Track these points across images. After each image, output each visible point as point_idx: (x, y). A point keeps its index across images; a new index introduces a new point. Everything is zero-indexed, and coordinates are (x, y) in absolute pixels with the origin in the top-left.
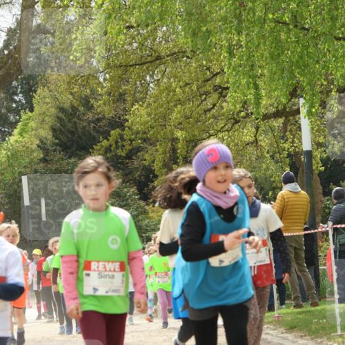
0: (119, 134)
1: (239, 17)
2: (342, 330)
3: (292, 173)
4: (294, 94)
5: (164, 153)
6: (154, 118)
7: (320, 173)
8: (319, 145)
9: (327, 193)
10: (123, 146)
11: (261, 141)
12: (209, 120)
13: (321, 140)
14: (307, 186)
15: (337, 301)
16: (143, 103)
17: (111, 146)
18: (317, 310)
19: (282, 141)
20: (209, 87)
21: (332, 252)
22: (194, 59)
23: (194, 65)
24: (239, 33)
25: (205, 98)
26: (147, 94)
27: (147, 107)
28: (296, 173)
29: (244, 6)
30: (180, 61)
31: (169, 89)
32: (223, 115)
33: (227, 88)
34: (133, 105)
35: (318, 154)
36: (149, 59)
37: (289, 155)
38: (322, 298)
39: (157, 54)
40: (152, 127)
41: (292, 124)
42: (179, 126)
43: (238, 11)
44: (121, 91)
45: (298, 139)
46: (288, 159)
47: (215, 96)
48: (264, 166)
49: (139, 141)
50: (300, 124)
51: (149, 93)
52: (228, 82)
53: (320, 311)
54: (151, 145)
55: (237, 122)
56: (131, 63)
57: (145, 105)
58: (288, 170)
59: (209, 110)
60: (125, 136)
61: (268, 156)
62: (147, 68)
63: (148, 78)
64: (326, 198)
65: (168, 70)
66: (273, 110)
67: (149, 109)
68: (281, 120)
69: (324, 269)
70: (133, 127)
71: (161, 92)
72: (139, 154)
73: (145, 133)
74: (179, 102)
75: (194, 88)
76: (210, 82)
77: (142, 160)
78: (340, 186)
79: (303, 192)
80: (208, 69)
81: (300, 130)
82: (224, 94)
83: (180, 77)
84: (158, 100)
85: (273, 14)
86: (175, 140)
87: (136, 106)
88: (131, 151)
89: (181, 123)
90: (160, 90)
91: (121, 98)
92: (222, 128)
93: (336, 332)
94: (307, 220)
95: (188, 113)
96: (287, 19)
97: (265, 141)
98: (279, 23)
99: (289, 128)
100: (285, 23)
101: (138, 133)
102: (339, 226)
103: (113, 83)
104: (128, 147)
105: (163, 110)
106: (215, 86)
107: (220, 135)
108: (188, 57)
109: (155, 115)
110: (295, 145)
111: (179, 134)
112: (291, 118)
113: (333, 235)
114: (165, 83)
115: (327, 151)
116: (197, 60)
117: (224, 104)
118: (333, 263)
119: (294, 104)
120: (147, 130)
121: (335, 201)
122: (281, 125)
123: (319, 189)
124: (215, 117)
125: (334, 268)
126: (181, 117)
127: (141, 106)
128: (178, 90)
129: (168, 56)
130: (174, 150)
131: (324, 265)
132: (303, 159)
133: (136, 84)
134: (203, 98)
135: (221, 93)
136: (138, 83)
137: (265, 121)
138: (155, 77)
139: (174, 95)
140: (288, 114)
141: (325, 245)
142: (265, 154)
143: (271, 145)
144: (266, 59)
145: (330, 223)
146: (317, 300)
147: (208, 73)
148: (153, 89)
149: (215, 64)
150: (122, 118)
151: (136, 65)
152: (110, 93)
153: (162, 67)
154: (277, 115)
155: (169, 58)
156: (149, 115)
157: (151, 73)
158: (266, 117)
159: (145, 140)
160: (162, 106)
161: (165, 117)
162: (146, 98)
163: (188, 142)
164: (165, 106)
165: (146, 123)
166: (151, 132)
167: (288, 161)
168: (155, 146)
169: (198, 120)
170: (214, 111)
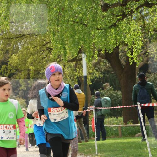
0: (6, 67)
1: (58, 19)
2: (98, 152)
3: (78, 85)
4: (80, 52)
5: (25, 75)
6: (21, 60)
7: (90, 85)
8: (90, 73)
9: (93, 94)
10: (7, 72)
11: (66, 71)
12: (44, 62)
13: (91, 71)
14: (85, 91)
15: (96, 140)
16: (16, 54)
17: (2, 72)
18: (87, 144)
19: (75, 72)
20: (45, 49)
21: (94, 119)
22: (39, 36)
23: (39, 39)
24: (58, 26)
25: (43, 53)
26: (18, 51)
27: (18, 56)
28: (80, 85)
29: (60, 15)
30: (33, 37)
31: (27, 49)
33: (52, 49)
34: (12, 55)
35: (89, 77)
36: (19, 36)
37: (78, 78)
38: (90, 138)
39: (23, 34)
40: (20, 65)
41: (79, 65)
42: (32, 64)
43: (58, 17)
44: (7, 49)
45: (81, 71)
46: (77, 79)
47: (47, 52)
49: (14, 70)
50: (82, 65)
51: (19, 50)
52: (52, 46)
53: (89, 144)
54: (19, 72)
56: (12, 37)
57: (17, 55)
58: (77, 84)
59: (44, 58)
60: (8, 68)
61: (68, 78)
62: (19, 40)
63: (19, 44)
64: (93, 96)
65: (27, 41)
66: (71, 58)
67: (19, 57)
68: (75, 63)
69: (91, 126)
70: (11, 64)
71: (24, 50)
72: (14, 76)
73: (16, 67)
74: (32, 54)
75: (38, 48)
76: (45, 46)
77: (15, 78)
78: (98, 91)
79: (83, 93)
80: (44, 41)
81: (82, 67)
82: (51, 51)
83: (33, 44)
84: (22, 53)
85: (72, 18)
86: (29, 70)
87: (13, 55)
88: (10, 74)
89: (32, 63)
90: (24, 49)
91: (7, 52)
93: (96, 153)
94: (84, 105)
95: (36, 59)
96: (78, 21)
97: (67, 71)
98: (75, 22)
99: (78, 66)
100: (77, 22)
101: (13, 67)
102: (97, 108)
103: (4, 45)
104: (9, 73)
105: (24, 57)
106: (47, 48)
108: (36, 36)
109: (21, 59)
110: (80, 73)
111: (31, 68)
112: (79, 62)
113: (95, 112)
114: (26, 46)
115: (93, 76)
116: (40, 37)
117: (51, 55)
118: (95, 124)
119: (80, 56)
120: (17, 66)
121: (96, 97)
122: (75, 65)
123: (90, 92)
124: (46, 61)
125: (95, 126)
126: (32, 60)
127: (15, 55)
128: (31, 49)
129: (28, 35)
130: (29, 74)
131: (91, 124)
132: (83, 79)
133: (13, 46)
134: (42, 53)
135: (49, 51)
136: (15, 46)
137: (68, 63)
138: (22, 43)
139: (30, 51)
140: (78, 60)
141: (91, 116)
142: (67, 77)
143: (70, 73)
144: (69, 37)
145: (94, 107)
146: (88, 139)
147: (44, 42)
148: (21, 48)
149: (47, 39)
150: (7, 60)
151: (14, 38)
152: (2, 50)
153: (25, 39)
154: (73, 60)
155: (28, 36)
156: (19, 59)
157: (20, 42)
158: (68, 61)
159: (16, 70)
160: (24, 56)
161: (25, 60)
162: (17, 52)
163: (35, 71)
164: (26, 56)
165: (17, 62)
166: (19, 67)
167: (77, 80)
168: (21, 72)
169: (39, 62)
170: (46, 58)
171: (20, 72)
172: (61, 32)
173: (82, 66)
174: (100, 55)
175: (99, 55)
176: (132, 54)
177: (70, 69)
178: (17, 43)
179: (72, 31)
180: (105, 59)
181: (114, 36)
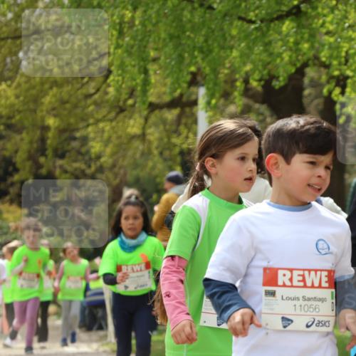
4: (194, 81)
5: (31, 142)
6: (23, 100)
11: (150, 134)
12: (89, 106)
16: (12, 82)
19: (174, 135)
25: (87, 82)
26: (17, 73)
27: (16, 88)
32: (107, 101)
40: (19, 112)
41: (187, 117)
42: (53, 111)
45: (193, 133)
46: (179, 157)
48: (150, 164)
49: (2, 127)
50: (197, 117)
51: (20, 72)
55: (122, 110)
57: (15, 84)
59: (91, 95)
61: (156, 152)
66: (167, 99)
68: (176, 112)
73: (10, 118)
74: (56, 84)
81: (196, 124)
86: (45, 128)
87: (3, 86)
89: (54, 109)
92: (104, 117)
95: (66, 98)
97: (154, 134)
99: (184, 121)
105: (34, 91)
107: (101, 125)
109: (25, 98)
111: (51, 122)
112: (187, 109)
119: (191, 94)
124: (96, 104)
126: (57, 101)
127: (9, 86)
130: (43, 140)
133: (5, 60)
134: (85, 81)
136: (8, 59)
140: (184, 105)
143: (161, 139)
151: (8, 38)
154: (172, 104)
156: (17, 97)
159: (8, 126)
160: (34, 87)
161: (36, 100)
162: (16, 77)
163: (61, 131)
164: (38, 88)
165: (12, 105)
166: (18, 117)
167: (179, 159)
168: (21, 133)
169: (76, 106)
170: (96, 96)
171: (19, 131)
172: (143, 24)
173: (195, 122)
174: (250, 93)
175: (247, 92)
176: (343, 93)
177: (161, 127)
178: (16, 54)
179: (174, 25)
180: (263, 102)
181: (292, 40)
